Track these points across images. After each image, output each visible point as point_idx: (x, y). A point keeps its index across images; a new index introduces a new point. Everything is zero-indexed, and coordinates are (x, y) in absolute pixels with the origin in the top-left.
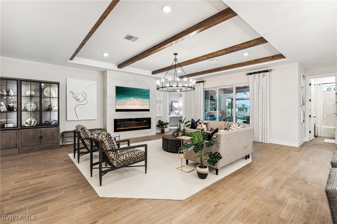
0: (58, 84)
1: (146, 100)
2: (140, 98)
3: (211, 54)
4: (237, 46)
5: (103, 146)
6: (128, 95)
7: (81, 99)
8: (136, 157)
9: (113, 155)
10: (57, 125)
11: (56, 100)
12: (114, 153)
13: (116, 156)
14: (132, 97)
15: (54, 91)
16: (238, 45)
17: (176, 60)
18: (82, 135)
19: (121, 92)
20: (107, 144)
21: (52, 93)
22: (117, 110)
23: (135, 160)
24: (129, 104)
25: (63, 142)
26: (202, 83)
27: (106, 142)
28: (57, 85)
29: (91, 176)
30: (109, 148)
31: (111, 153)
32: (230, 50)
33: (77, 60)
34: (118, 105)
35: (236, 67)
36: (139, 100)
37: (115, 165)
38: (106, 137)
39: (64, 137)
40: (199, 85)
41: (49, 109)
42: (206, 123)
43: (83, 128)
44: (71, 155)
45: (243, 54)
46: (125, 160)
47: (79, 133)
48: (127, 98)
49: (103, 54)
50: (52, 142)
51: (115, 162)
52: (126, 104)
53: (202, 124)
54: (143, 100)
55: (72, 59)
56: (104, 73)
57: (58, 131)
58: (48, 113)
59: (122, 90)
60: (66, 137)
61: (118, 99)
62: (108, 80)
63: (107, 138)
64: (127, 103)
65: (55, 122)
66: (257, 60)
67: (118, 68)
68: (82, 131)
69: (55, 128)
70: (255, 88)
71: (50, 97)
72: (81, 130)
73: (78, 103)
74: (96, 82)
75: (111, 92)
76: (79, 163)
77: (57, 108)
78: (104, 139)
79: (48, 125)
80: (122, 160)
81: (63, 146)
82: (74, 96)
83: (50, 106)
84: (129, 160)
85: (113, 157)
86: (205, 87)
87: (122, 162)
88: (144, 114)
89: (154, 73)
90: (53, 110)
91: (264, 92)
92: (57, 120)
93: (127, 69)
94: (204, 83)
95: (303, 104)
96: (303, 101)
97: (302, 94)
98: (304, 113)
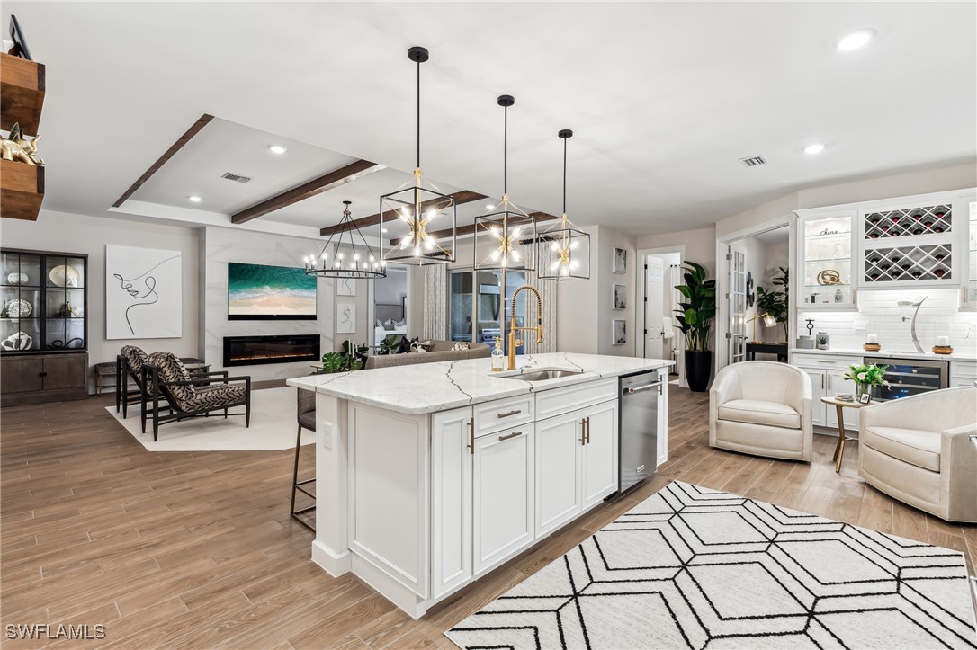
0: (85, 258)
1: (305, 293)
2: (287, 287)
5: (161, 377)
6: (257, 280)
7: (143, 290)
8: (226, 397)
9: (179, 391)
10: (82, 348)
11: (81, 293)
12: (182, 388)
13: (185, 393)
14: (267, 287)
15: (74, 276)
17: (347, 213)
18: (132, 365)
19: (241, 274)
20: (168, 373)
21: (71, 277)
22: (231, 317)
23: (225, 403)
24: (260, 304)
25: (96, 386)
27: (166, 369)
28: (82, 261)
29: (144, 432)
30: (173, 380)
31: (177, 388)
33: (130, 207)
34: (232, 306)
36: (286, 293)
37: (184, 408)
38: (166, 360)
39: (99, 375)
41: (65, 313)
43: (135, 351)
44: (112, 409)
46: (204, 401)
47: (127, 359)
48: (254, 289)
49: (188, 197)
50: (69, 386)
51: (184, 403)
52: (252, 304)
53: (419, 348)
54: (296, 292)
55: (117, 204)
56: (198, 232)
57: (85, 361)
58: (61, 322)
59: (243, 270)
60: (103, 376)
61: (232, 292)
62: (209, 249)
63: (168, 362)
64: (255, 301)
65: (77, 343)
67: (232, 222)
68: (133, 356)
69: (77, 355)
71: (65, 288)
72: (131, 354)
73: (133, 300)
74: (180, 253)
75: (217, 275)
76: (125, 417)
77: (82, 309)
78: (163, 365)
79: (60, 348)
80: (199, 402)
81: (96, 395)
82: (125, 284)
83: (65, 306)
84: (212, 402)
85: (180, 396)
87: (198, 404)
88: (303, 326)
89: (325, 232)
90: (73, 316)
92: (82, 337)
93: (254, 224)
95: (619, 306)
96: (619, 301)
97: (614, 286)
98: (622, 326)
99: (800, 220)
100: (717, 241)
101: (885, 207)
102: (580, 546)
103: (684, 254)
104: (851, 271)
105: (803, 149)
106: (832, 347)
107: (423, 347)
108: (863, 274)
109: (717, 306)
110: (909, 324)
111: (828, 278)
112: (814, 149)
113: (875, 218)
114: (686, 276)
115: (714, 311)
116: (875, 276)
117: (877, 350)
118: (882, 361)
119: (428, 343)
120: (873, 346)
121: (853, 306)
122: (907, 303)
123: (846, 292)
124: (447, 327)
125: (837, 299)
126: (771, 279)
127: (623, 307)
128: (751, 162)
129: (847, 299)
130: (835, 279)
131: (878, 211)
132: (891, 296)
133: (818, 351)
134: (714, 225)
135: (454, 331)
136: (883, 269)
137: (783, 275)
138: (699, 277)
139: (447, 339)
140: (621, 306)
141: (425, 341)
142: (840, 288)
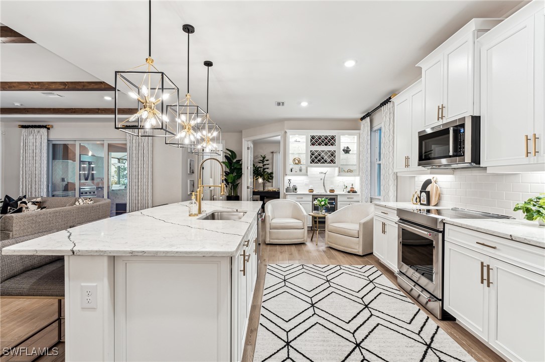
3: (39, 83)
4: (82, 84)
16: (83, 82)
26: (45, 130)
32: (71, 86)
35: (102, 113)
40: (39, 132)
42: (37, 202)
45: (103, 97)
53: (29, 204)
66: (131, 109)
70: (134, 148)
86: (52, 137)
91: (145, 155)
94: (49, 129)
95: (191, 172)
96: (191, 169)
97: (189, 160)
98: (193, 183)
99: (288, 134)
100: (243, 140)
101: (317, 133)
102: (261, 314)
103: (224, 145)
104: (305, 159)
105: (300, 103)
106: (299, 192)
107: (34, 203)
108: (310, 160)
109: (243, 172)
110: (323, 180)
111: (297, 162)
112: (304, 104)
113: (313, 137)
114: (226, 157)
115: (241, 175)
116: (313, 161)
117: (312, 192)
118: (327, 197)
119: (39, 200)
120: (311, 191)
121: (306, 174)
122: (322, 173)
123: (304, 167)
124: (48, 186)
125: (300, 170)
126: (257, 160)
127: (193, 173)
128: (279, 104)
129: (304, 171)
130: (299, 162)
131: (315, 135)
132: (317, 170)
133: (294, 193)
134: (241, 132)
135: (54, 189)
136: (316, 159)
137: (262, 159)
138: (233, 157)
139: (48, 195)
140: (192, 172)
141: (36, 198)
142: (301, 166)
